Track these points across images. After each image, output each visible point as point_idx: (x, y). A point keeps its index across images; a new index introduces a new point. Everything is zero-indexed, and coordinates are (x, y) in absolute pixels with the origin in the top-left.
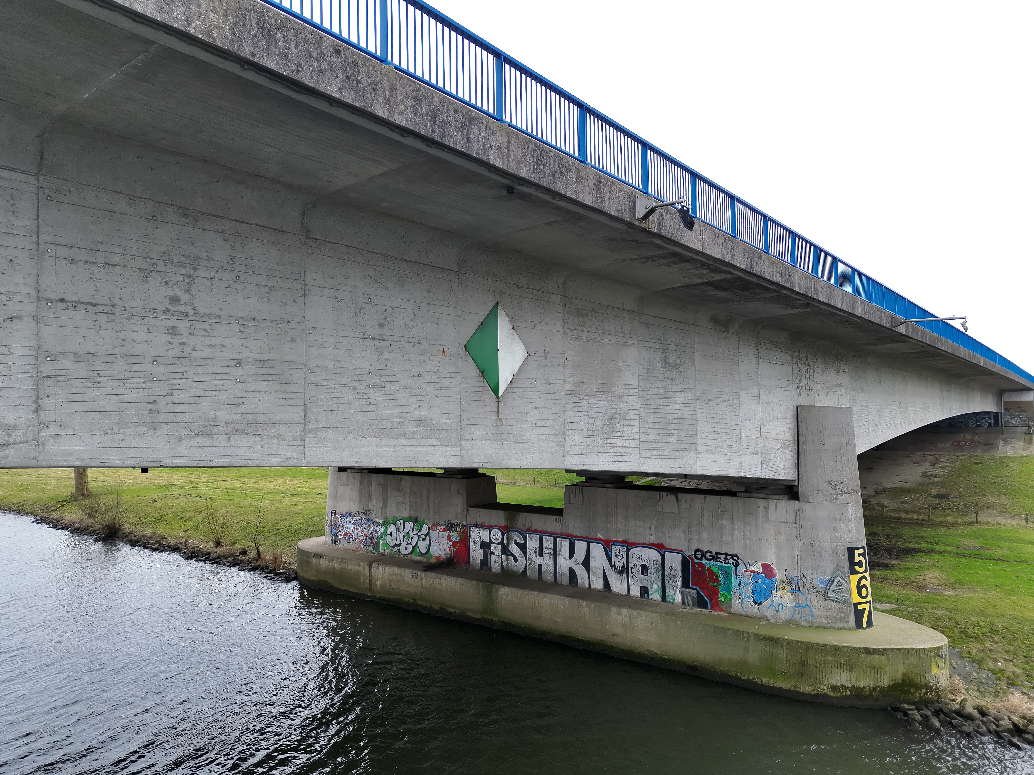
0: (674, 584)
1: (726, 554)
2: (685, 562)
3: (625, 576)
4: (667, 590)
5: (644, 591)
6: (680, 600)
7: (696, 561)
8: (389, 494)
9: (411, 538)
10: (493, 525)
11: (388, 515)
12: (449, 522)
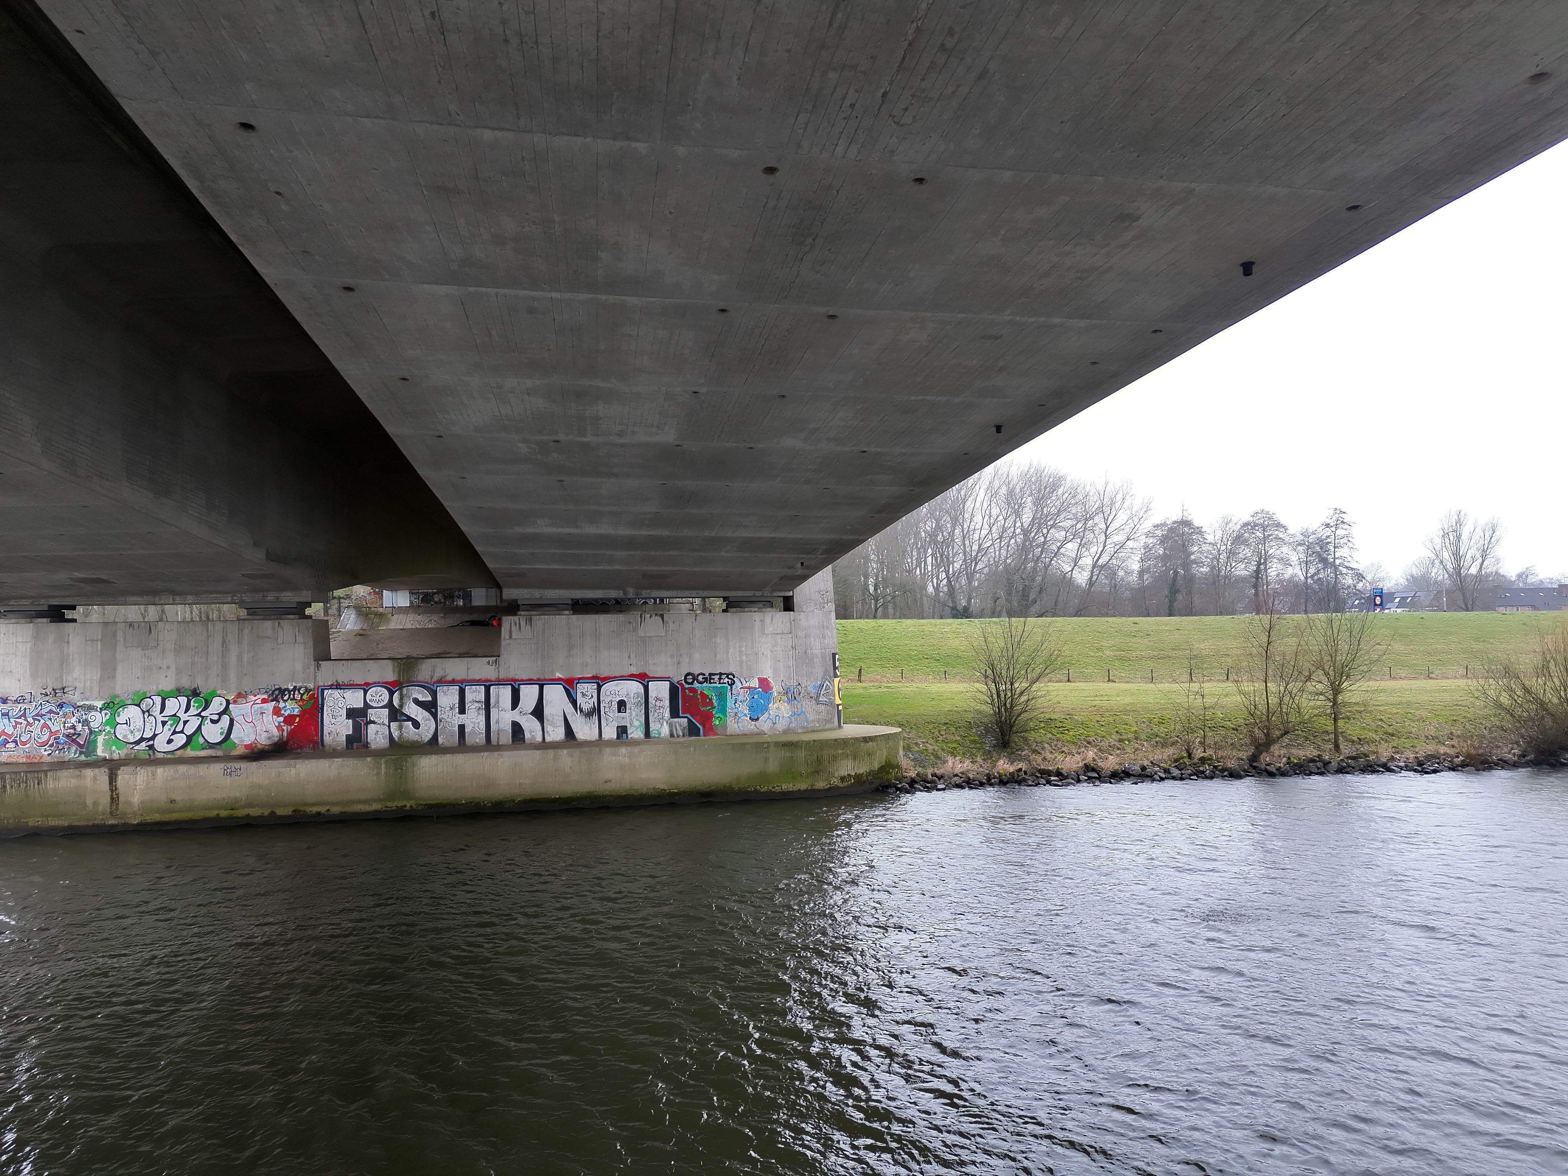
0: (660, 716)
1: (721, 674)
2: (674, 691)
3: (595, 718)
4: (652, 725)
5: (622, 731)
6: (668, 733)
7: (687, 686)
8: (119, 656)
9: (181, 723)
10: (371, 682)
11: (118, 691)
12: (277, 687)
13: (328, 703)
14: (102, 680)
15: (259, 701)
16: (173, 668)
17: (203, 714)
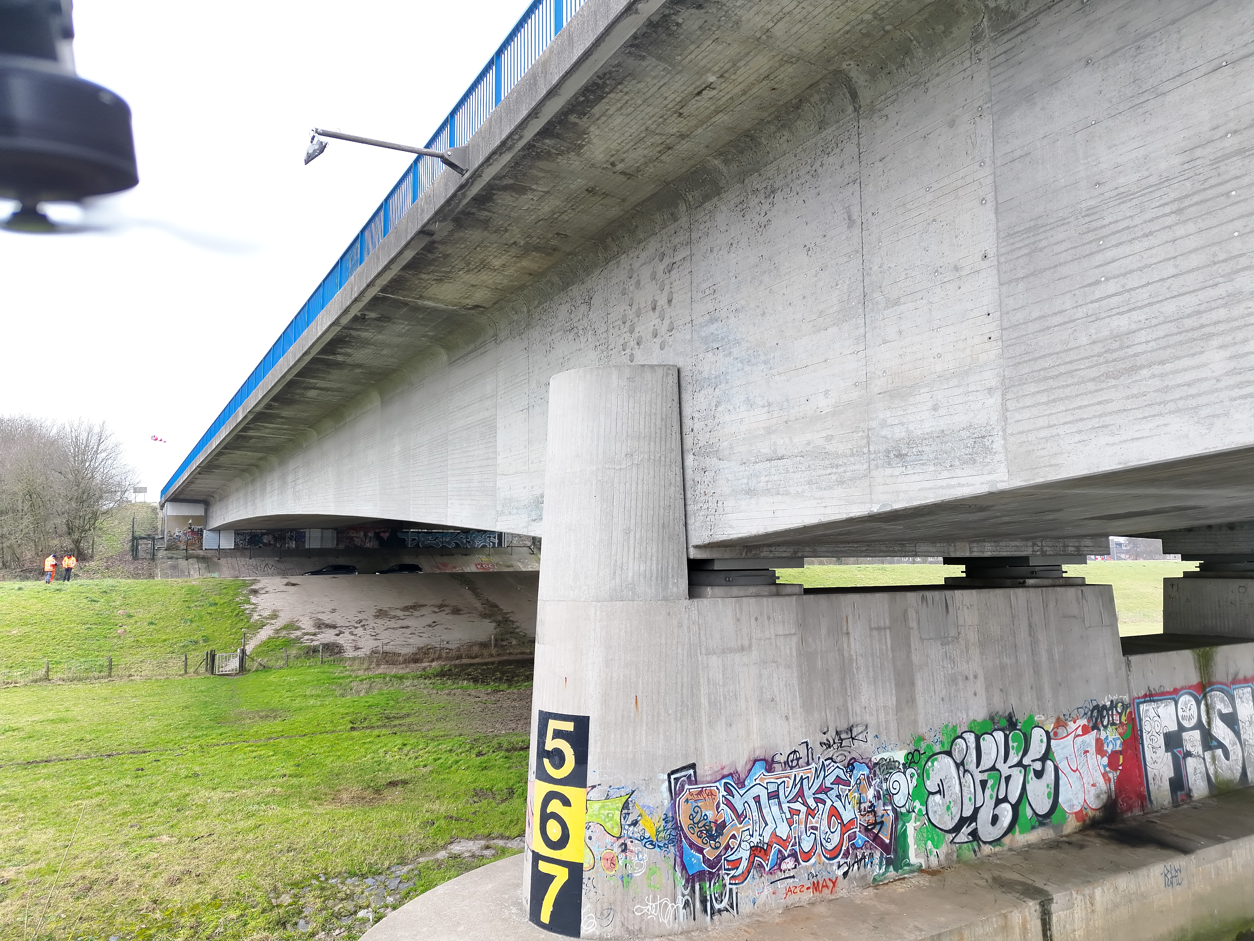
8: (916, 658)
9: (1003, 780)
10: (1178, 686)
11: (923, 730)
12: (1095, 703)
13: (1146, 727)
14: (899, 709)
15: (1080, 731)
16: (981, 678)
17: (1026, 761)
